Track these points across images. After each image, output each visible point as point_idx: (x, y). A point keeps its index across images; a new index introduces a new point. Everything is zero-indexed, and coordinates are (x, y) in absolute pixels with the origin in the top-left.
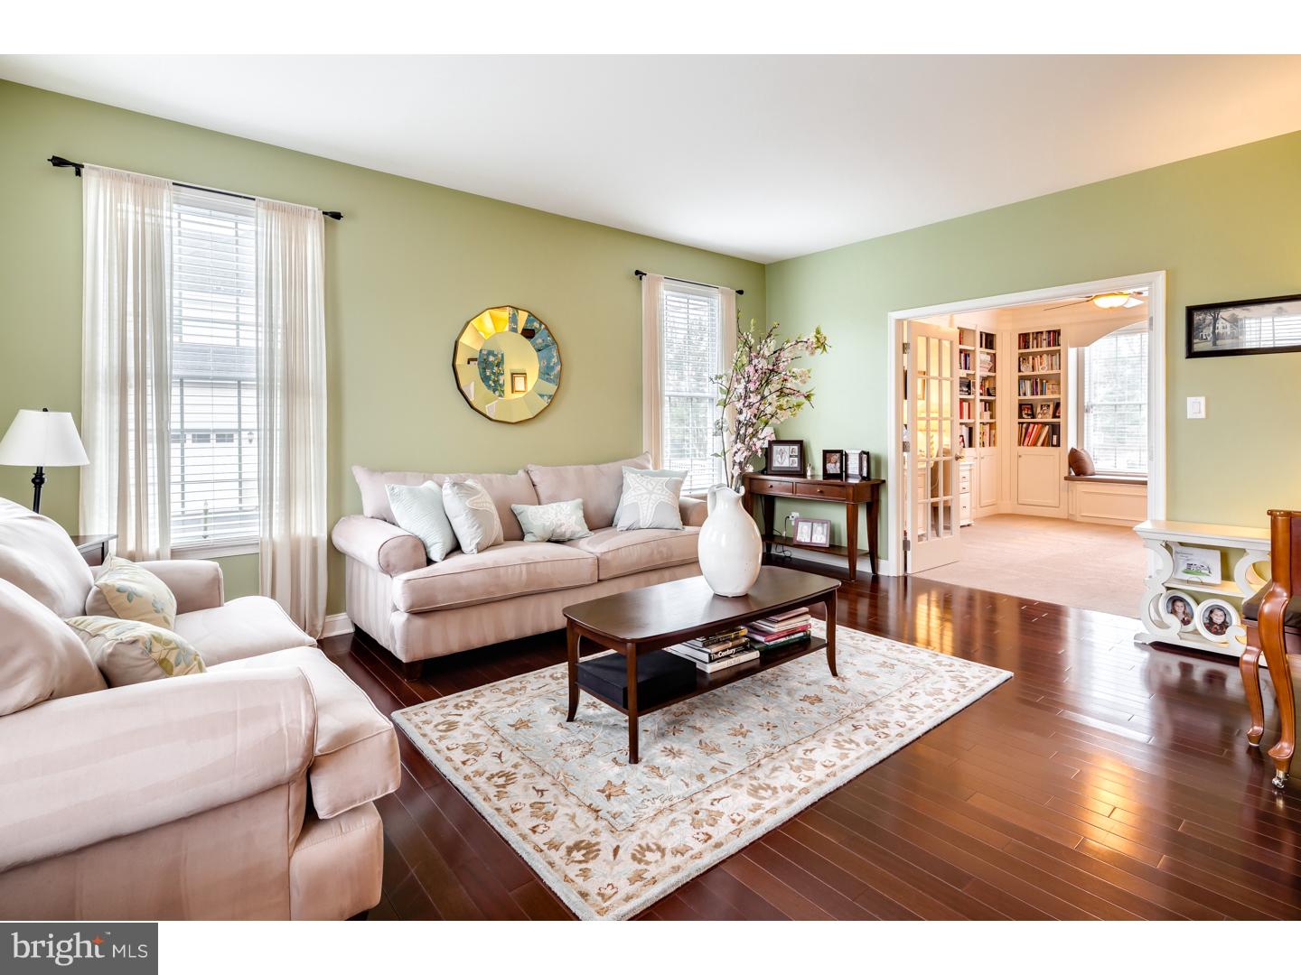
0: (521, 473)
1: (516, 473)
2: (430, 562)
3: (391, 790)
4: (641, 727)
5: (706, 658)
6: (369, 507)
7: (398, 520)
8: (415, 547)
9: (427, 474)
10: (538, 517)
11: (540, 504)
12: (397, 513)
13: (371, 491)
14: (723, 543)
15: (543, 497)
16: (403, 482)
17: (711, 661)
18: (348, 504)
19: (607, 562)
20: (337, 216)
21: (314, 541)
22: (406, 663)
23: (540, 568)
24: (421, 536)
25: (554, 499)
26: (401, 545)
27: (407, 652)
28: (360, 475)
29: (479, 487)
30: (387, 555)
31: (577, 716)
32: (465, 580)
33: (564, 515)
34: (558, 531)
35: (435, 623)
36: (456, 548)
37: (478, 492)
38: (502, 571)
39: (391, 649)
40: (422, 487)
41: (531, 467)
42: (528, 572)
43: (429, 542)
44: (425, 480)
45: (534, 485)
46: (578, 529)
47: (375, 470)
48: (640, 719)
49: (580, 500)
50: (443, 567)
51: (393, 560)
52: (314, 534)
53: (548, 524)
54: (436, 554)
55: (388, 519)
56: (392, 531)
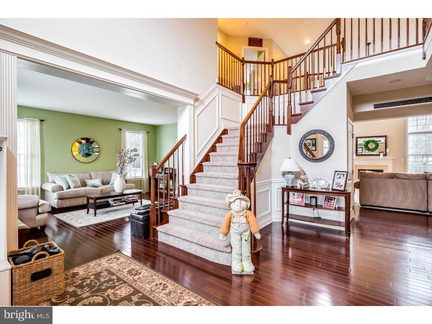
0: (88, 173)
1: (87, 173)
2: (63, 190)
3: (50, 211)
4: (97, 212)
5: (113, 203)
6: (50, 180)
7: (57, 183)
8: (60, 187)
9: (65, 173)
10: (89, 182)
11: (92, 179)
12: (56, 181)
13: (51, 177)
14: (118, 184)
15: (93, 178)
16: (58, 175)
17: (114, 203)
18: (45, 180)
19: (103, 190)
20: (43, 121)
21: (38, 188)
22: (58, 208)
23: (87, 191)
24: (61, 185)
25: (95, 179)
26: (56, 187)
27: (57, 206)
28: (48, 174)
29: (75, 176)
30: (54, 189)
31: (89, 213)
32: (70, 193)
33: (97, 182)
34: (95, 185)
35: (64, 201)
36: (69, 188)
37: (75, 177)
38: (79, 192)
39: (54, 207)
40: (62, 176)
41: (90, 172)
42: (85, 192)
43: (63, 186)
44: (64, 175)
45: (91, 176)
46: (99, 184)
47: (52, 173)
48: (97, 210)
49: (101, 179)
50: (65, 191)
51: (55, 190)
52: (37, 186)
53: (92, 183)
54: (64, 188)
55: (54, 182)
56: (55, 184)
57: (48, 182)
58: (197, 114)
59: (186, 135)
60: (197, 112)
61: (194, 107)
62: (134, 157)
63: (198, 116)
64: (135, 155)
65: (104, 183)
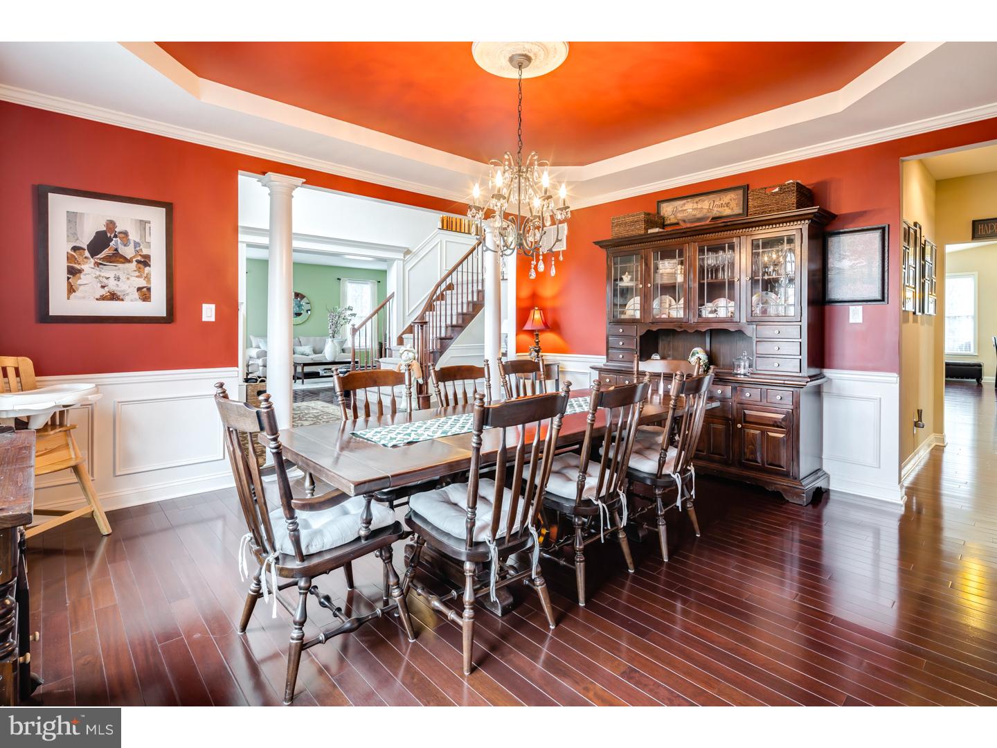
11: (301, 346)
17: (324, 373)
45: (300, 342)
49: (312, 346)
55: (259, 347)
56: (259, 350)
57: (252, 347)
58: (408, 269)
59: (394, 293)
60: (408, 267)
61: (404, 261)
62: (349, 318)
63: (410, 270)
64: (352, 315)
65: (315, 352)
